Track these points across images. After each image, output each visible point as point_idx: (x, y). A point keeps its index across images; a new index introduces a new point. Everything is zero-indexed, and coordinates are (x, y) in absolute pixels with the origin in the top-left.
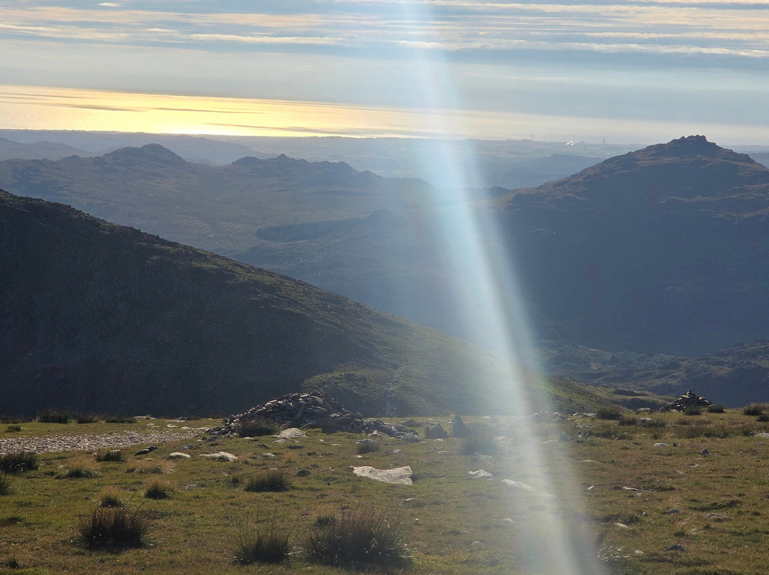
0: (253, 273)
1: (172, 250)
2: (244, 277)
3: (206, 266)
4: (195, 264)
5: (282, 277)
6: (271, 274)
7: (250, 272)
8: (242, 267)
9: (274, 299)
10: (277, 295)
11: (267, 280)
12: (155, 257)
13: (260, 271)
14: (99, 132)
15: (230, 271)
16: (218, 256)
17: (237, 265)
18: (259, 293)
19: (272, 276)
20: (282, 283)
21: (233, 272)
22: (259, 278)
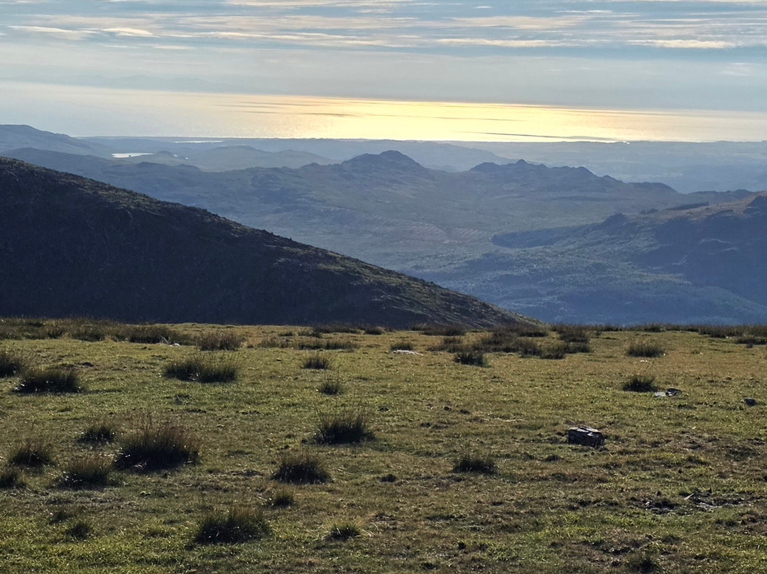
0: (381, 275)
1: (301, 252)
2: (369, 278)
3: (332, 267)
4: (322, 266)
5: (410, 278)
6: (399, 275)
7: (378, 273)
8: (371, 269)
9: (397, 300)
10: (401, 296)
11: (394, 281)
12: (282, 260)
13: (389, 272)
14: (347, 139)
15: (358, 272)
16: (348, 258)
17: (366, 267)
18: (383, 294)
19: (400, 278)
20: (408, 284)
21: (360, 273)
22: (385, 279)
